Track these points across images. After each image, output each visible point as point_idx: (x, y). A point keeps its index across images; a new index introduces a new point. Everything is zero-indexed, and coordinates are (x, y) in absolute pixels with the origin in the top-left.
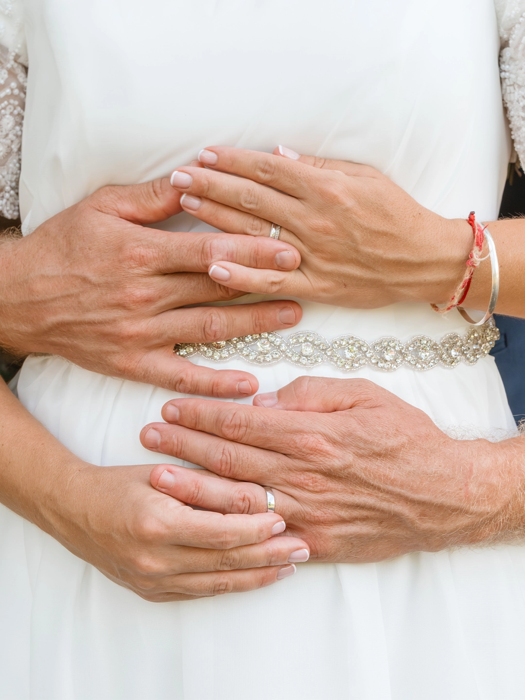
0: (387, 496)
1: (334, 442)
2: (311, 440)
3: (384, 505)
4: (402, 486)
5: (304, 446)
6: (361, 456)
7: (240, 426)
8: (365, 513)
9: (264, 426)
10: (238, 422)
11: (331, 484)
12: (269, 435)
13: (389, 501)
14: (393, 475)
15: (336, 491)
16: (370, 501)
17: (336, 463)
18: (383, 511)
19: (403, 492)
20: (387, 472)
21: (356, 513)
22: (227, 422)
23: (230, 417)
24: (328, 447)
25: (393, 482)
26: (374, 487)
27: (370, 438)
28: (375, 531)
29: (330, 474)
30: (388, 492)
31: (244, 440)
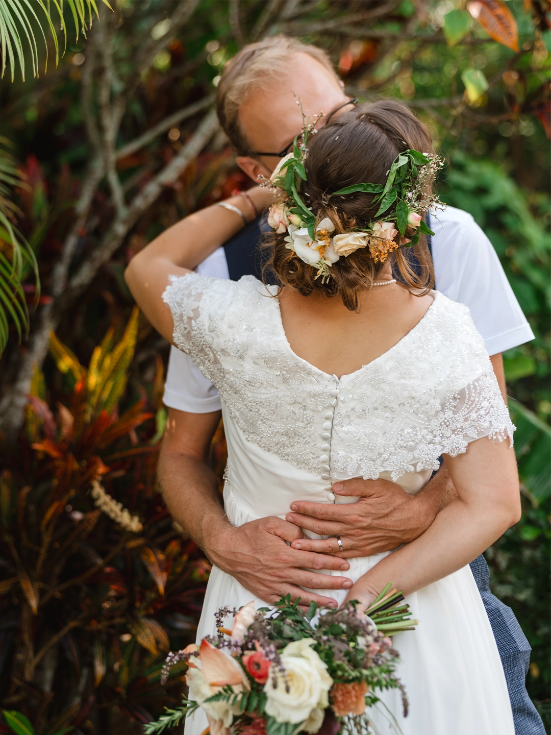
0: (388, 531)
1: (362, 516)
2: (354, 517)
3: (388, 535)
4: (393, 527)
5: (351, 520)
6: (375, 519)
7: (323, 514)
8: (381, 538)
9: (333, 514)
10: (323, 513)
11: (365, 532)
12: (336, 517)
13: (389, 533)
14: (388, 523)
15: (367, 534)
16: (382, 534)
17: (365, 524)
18: (387, 536)
19: (394, 529)
20: (386, 523)
21: (377, 539)
22: (318, 513)
23: (319, 510)
24: (361, 519)
25: (389, 526)
26: (382, 529)
27: (377, 512)
28: (386, 543)
29: (363, 528)
30: (388, 530)
31: (326, 519)
